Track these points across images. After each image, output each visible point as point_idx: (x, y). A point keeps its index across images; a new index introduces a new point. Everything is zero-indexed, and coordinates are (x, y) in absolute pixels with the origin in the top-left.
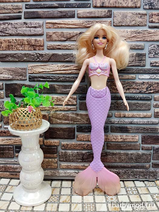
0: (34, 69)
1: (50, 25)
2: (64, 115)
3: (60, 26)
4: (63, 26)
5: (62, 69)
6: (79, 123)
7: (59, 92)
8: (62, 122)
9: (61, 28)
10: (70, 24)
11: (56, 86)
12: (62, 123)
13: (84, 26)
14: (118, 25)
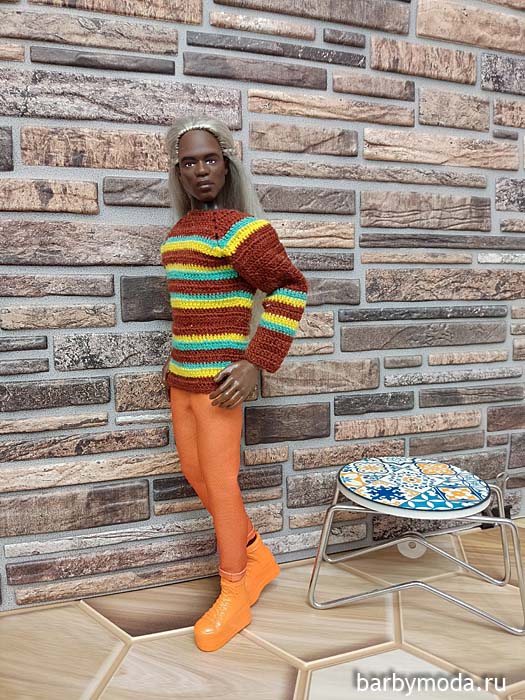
1: (260, 104)
2: (301, 370)
3: (288, 108)
4: (296, 108)
6: (342, 389)
9: (291, 114)
10: (314, 107)
13: (350, 116)
14: (430, 122)
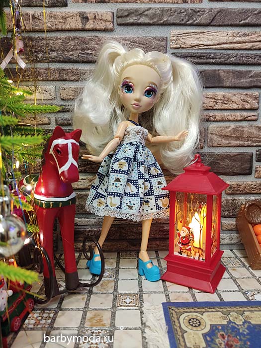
0: (182, 40)
5: (235, 41)
7: (228, 84)
8: (230, 143)
11: (223, 73)
12: (230, 145)
